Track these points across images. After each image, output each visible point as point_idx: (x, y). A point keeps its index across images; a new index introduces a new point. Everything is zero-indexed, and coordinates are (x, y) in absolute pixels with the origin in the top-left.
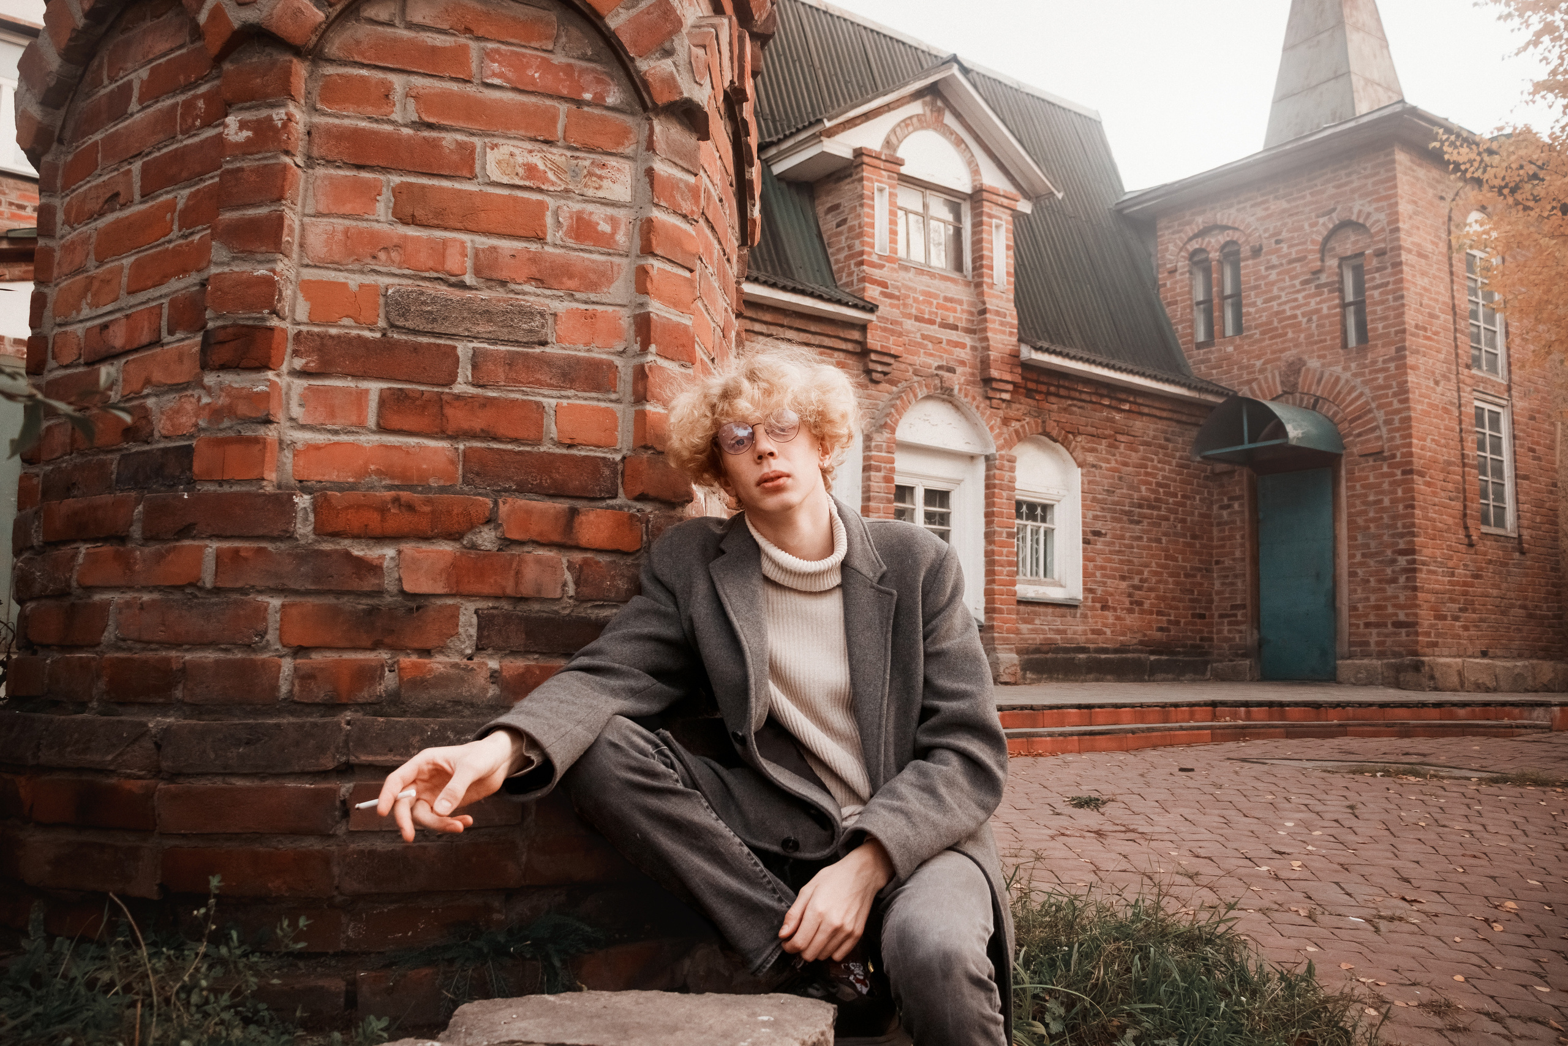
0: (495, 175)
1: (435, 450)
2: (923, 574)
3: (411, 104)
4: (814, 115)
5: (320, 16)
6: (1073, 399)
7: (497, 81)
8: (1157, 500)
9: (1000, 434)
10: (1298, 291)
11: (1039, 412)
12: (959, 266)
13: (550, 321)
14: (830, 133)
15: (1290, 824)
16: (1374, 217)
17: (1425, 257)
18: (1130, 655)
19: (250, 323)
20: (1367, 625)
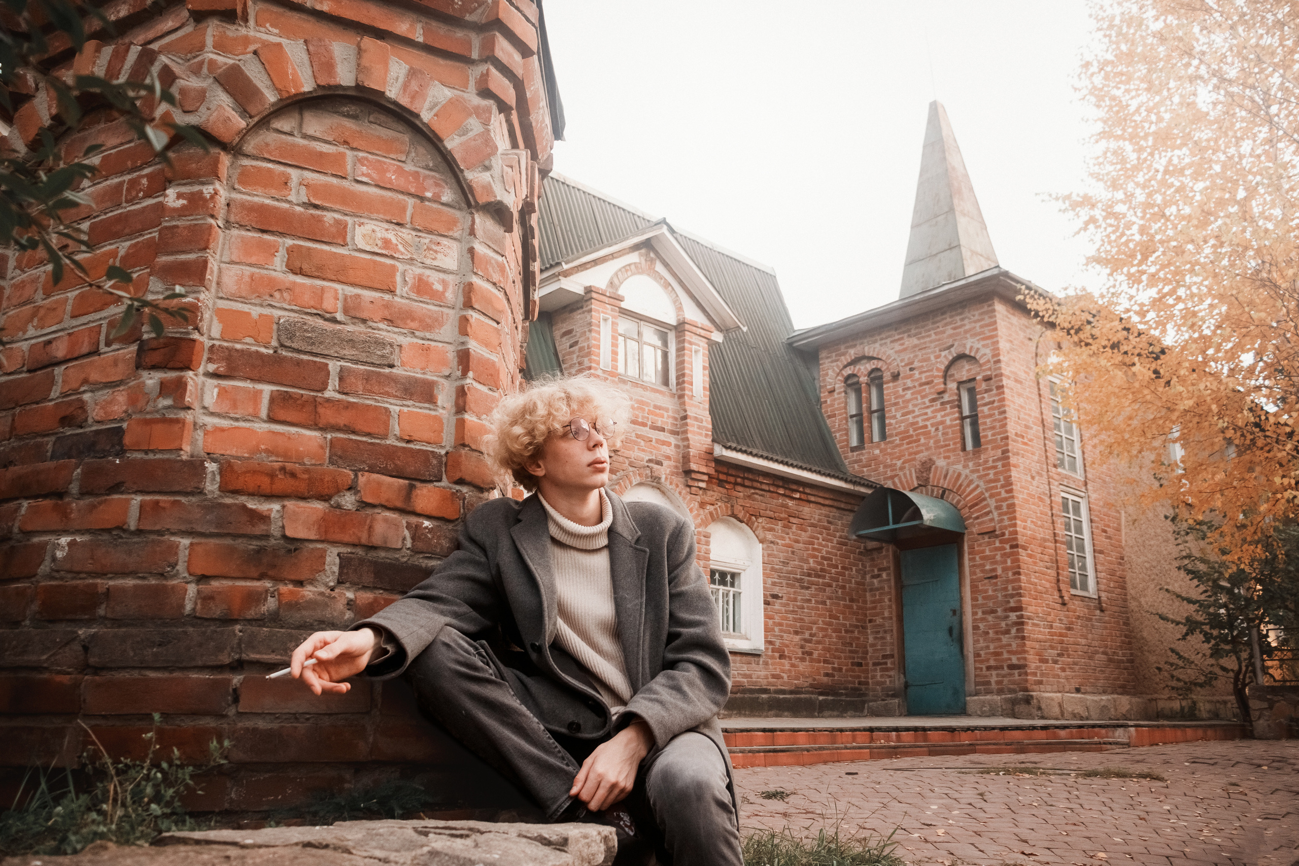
0: (361, 245)
1: (310, 438)
2: (667, 537)
3: (303, 190)
4: (553, 260)
5: (243, 124)
6: (755, 488)
7: (364, 179)
8: (822, 570)
9: (698, 515)
10: (928, 407)
11: (729, 499)
12: (666, 382)
13: (397, 350)
14: (566, 274)
15: (934, 807)
16: (983, 351)
17: (1021, 383)
18: (803, 696)
19: (178, 335)
20: (989, 668)
